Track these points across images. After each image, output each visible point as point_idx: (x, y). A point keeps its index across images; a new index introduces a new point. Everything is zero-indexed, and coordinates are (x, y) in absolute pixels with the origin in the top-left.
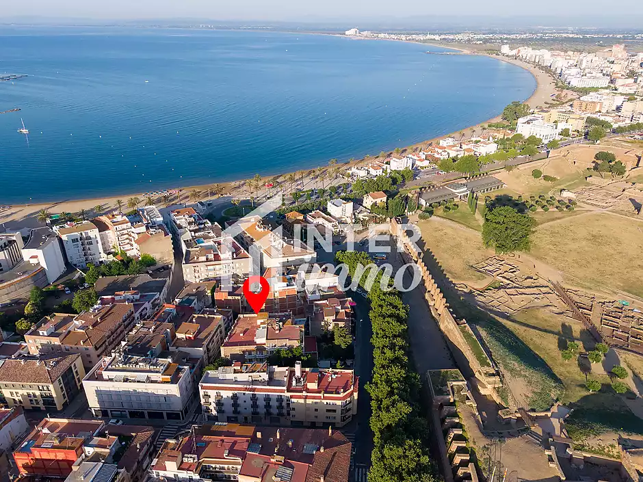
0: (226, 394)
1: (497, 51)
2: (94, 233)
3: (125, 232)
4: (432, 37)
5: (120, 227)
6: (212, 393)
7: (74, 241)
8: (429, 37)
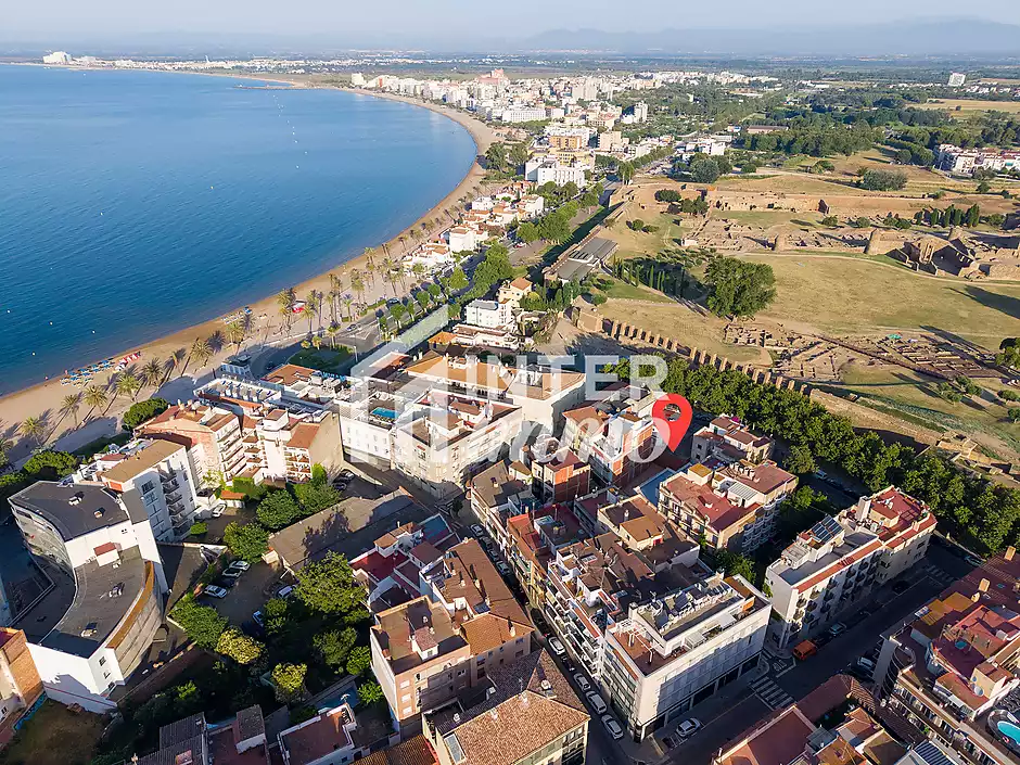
0: (822, 586)
1: (349, 84)
2: (178, 459)
3: (231, 439)
4: (215, 64)
5: (222, 432)
6: (807, 595)
7: (147, 487)
8: (208, 64)
